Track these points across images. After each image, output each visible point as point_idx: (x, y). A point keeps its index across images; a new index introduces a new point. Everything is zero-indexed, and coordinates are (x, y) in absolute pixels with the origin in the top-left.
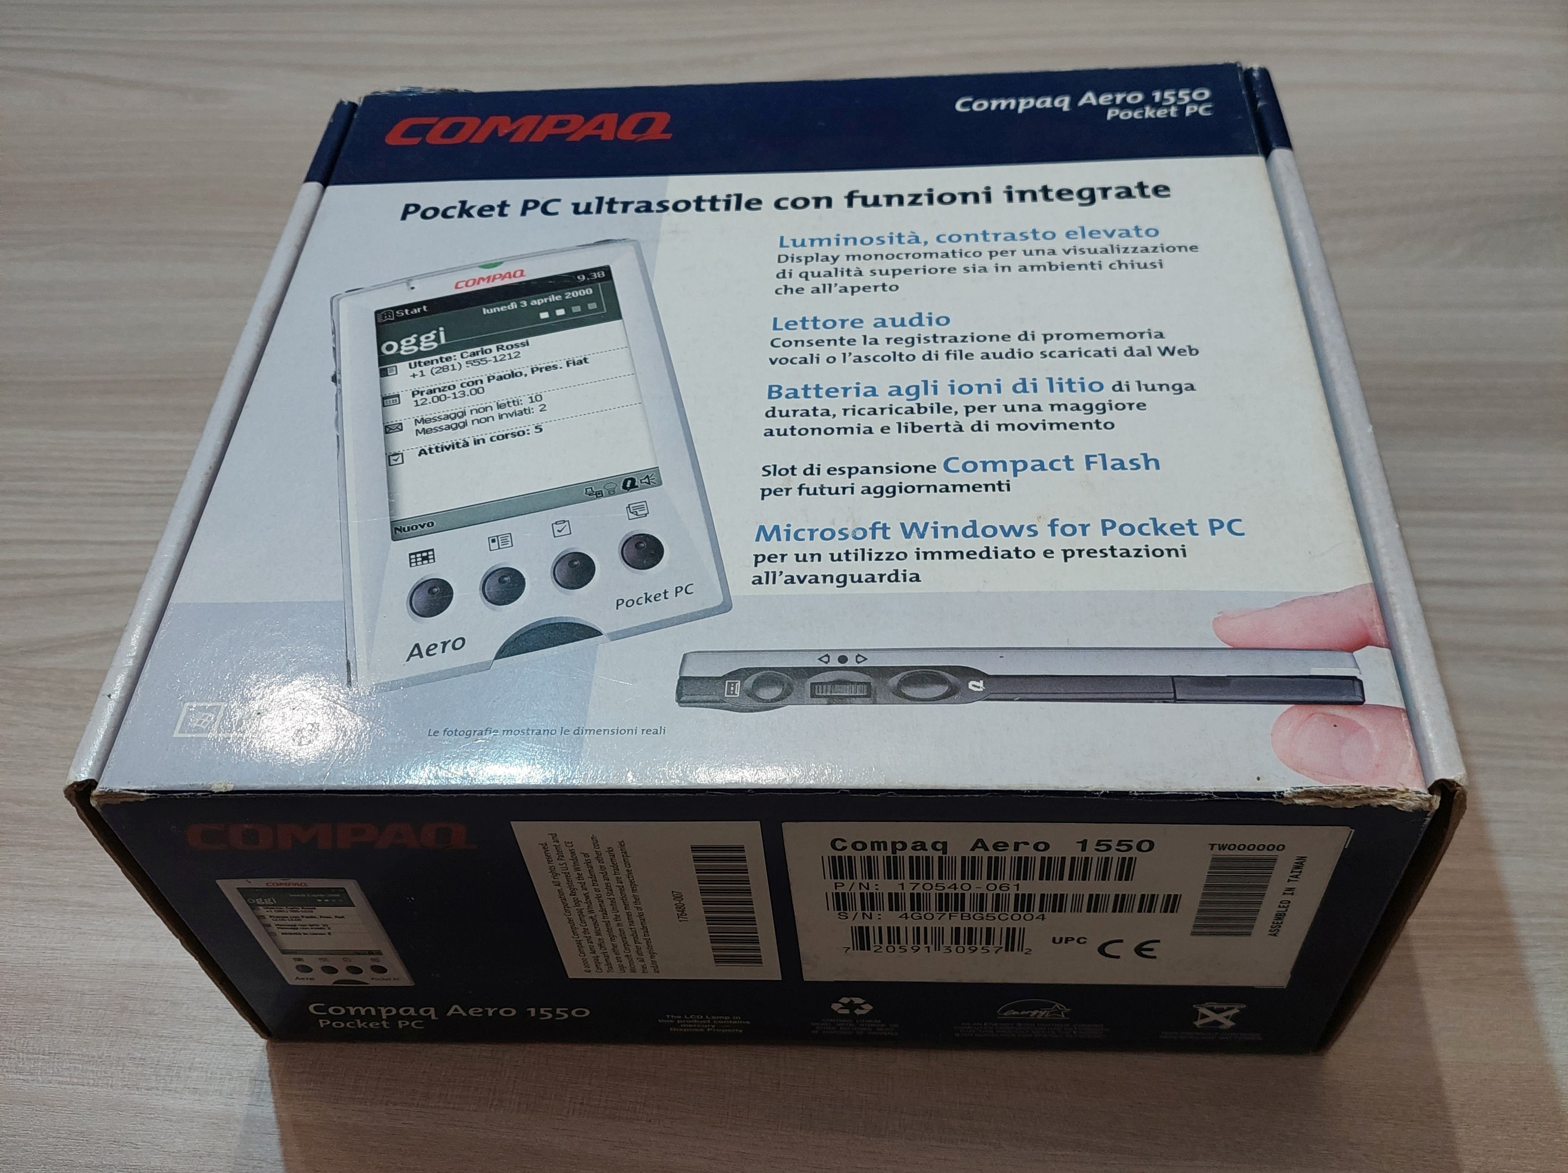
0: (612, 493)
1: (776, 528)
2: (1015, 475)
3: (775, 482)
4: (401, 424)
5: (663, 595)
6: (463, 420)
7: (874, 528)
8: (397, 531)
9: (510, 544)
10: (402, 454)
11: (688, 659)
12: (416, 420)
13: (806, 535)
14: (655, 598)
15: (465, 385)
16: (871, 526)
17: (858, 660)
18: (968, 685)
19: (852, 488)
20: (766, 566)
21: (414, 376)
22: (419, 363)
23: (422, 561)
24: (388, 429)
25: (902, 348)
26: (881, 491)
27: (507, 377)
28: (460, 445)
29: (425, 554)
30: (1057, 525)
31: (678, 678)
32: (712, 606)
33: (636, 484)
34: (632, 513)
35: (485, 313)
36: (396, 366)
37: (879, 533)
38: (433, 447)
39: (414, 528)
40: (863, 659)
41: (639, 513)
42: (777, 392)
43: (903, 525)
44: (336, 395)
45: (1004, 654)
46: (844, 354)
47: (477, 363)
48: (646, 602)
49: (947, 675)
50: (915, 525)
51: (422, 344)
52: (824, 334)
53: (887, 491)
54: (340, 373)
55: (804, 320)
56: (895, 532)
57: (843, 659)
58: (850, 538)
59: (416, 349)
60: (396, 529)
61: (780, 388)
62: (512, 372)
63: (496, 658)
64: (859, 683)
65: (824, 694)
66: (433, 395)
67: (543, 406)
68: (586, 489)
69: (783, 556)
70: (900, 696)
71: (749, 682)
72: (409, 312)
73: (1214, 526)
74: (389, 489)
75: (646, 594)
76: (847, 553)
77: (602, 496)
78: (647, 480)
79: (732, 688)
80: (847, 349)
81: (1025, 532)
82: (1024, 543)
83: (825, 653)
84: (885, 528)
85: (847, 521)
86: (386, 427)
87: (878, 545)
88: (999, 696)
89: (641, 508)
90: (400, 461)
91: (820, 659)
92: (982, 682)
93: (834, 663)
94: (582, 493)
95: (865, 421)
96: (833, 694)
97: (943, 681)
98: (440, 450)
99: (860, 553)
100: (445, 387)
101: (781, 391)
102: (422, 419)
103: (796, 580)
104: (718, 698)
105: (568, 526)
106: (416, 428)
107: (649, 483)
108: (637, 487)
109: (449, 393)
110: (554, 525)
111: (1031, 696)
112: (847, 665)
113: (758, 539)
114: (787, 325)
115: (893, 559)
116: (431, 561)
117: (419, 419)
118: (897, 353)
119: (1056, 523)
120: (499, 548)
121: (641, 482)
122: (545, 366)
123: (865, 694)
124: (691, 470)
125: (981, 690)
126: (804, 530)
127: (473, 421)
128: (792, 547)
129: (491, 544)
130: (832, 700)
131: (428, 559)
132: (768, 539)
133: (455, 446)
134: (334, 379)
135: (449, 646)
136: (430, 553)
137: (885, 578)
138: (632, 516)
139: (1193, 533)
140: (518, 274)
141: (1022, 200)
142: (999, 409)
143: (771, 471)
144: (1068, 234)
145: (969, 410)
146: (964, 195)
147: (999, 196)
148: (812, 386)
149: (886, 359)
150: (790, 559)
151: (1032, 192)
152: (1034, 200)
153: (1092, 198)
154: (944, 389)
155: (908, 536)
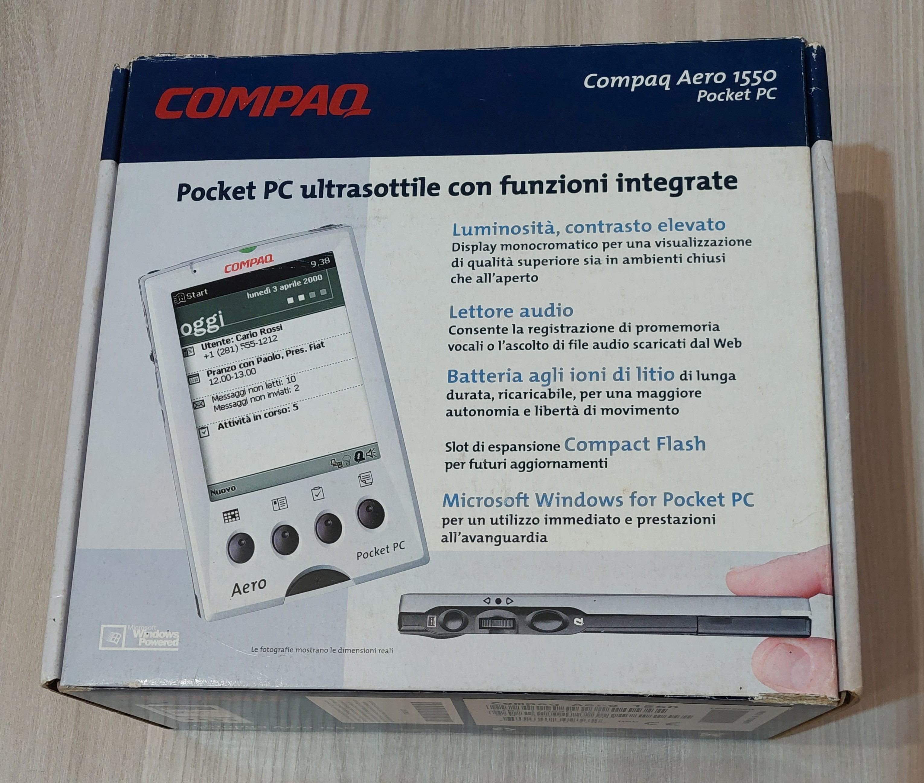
0: (348, 464)
1: (456, 496)
2: (611, 454)
3: (455, 457)
4: (203, 401)
5: (386, 549)
6: (244, 398)
7: (518, 498)
8: (213, 494)
9: (286, 506)
10: (207, 427)
11: (405, 599)
12: (213, 397)
13: (474, 502)
14: (381, 551)
15: (242, 366)
16: (517, 496)
17: (508, 602)
18: (573, 621)
19: (505, 463)
20: (450, 528)
21: (206, 356)
22: (209, 344)
23: (232, 518)
24: (195, 406)
25: (539, 337)
26: (523, 466)
27: (270, 359)
28: (245, 421)
29: (233, 513)
30: (636, 497)
31: (399, 613)
32: (417, 559)
33: (364, 457)
34: (362, 481)
35: (249, 298)
36: (193, 347)
37: (522, 501)
38: (227, 422)
39: (223, 491)
40: (511, 601)
41: (367, 482)
42: (454, 376)
43: (537, 495)
44: (156, 373)
45: (597, 598)
46: (500, 342)
47: (248, 346)
48: (376, 555)
49: (561, 614)
50: (545, 496)
51: (208, 326)
52: (486, 323)
53: (528, 467)
54: (155, 353)
55: (472, 309)
56: (532, 501)
57: (498, 601)
58: (503, 505)
59: (204, 330)
60: (212, 492)
61: (456, 372)
62: (273, 354)
63: (287, 595)
64: (508, 619)
65: (487, 626)
66: (222, 375)
67: (297, 387)
68: (331, 460)
69: (461, 519)
70: (533, 629)
71: (442, 616)
72: (195, 295)
73: (736, 498)
74: (203, 459)
75: (375, 548)
76: (501, 518)
77: (342, 467)
78: (370, 454)
79: (432, 621)
80: (501, 337)
81: (615, 503)
82: (613, 511)
83: (488, 596)
84: (526, 498)
85: (502, 491)
86: (193, 403)
87: (520, 511)
88: (592, 629)
89: (368, 477)
90: (207, 434)
91: (484, 601)
92: (582, 619)
93: (493, 604)
94: (329, 464)
95: (515, 404)
96: (493, 626)
97: (559, 618)
98: (232, 424)
99: (509, 517)
100: (229, 367)
101: (457, 376)
102: (217, 396)
103: (469, 539)
104: (423, 628)
105: (322, 492)
106: (214, 404)
107: (372, 456)
108: (364, 459)
109: (232, 373)
110: (313, 491)
111: (611, 630)
112: (500, 605)
113: (444, 506)
114: (460, 313)
115: (530, 524)
116: (237, 518)
117: (215, 397)
118: (536, 342)
119: (635, 495)
120: (280, 509)
121: (367, 456)
122: (295, 349)
123: (512, 627)
124: (399, 444)
125: (581, 625)
126: (473, 498)
127: (251, 399)
128: (465, 512)
129: (274, 505)
130: (492, 631)
131: (235, 517)
132: (451, 505)
133: (242, 421)
134: (152, 358)
135: (257, 585)
136: (236, 512)
137: (525, 539)
138: (363, 484)
139: (722, 505)
140: (268, 259)
141: (629, 189)
142: (603, 395)
143: (451, 447)
144: (660, 226)
145: (584, 395)
146: (588, 182)
147: (613, 185)
148: (478, 371)
149: (529, 347)
150: (465, 521)
151: (637, 180)
152: (638, 189)
153: (680, 188)
154: (567, 376)
155: (540, 504)
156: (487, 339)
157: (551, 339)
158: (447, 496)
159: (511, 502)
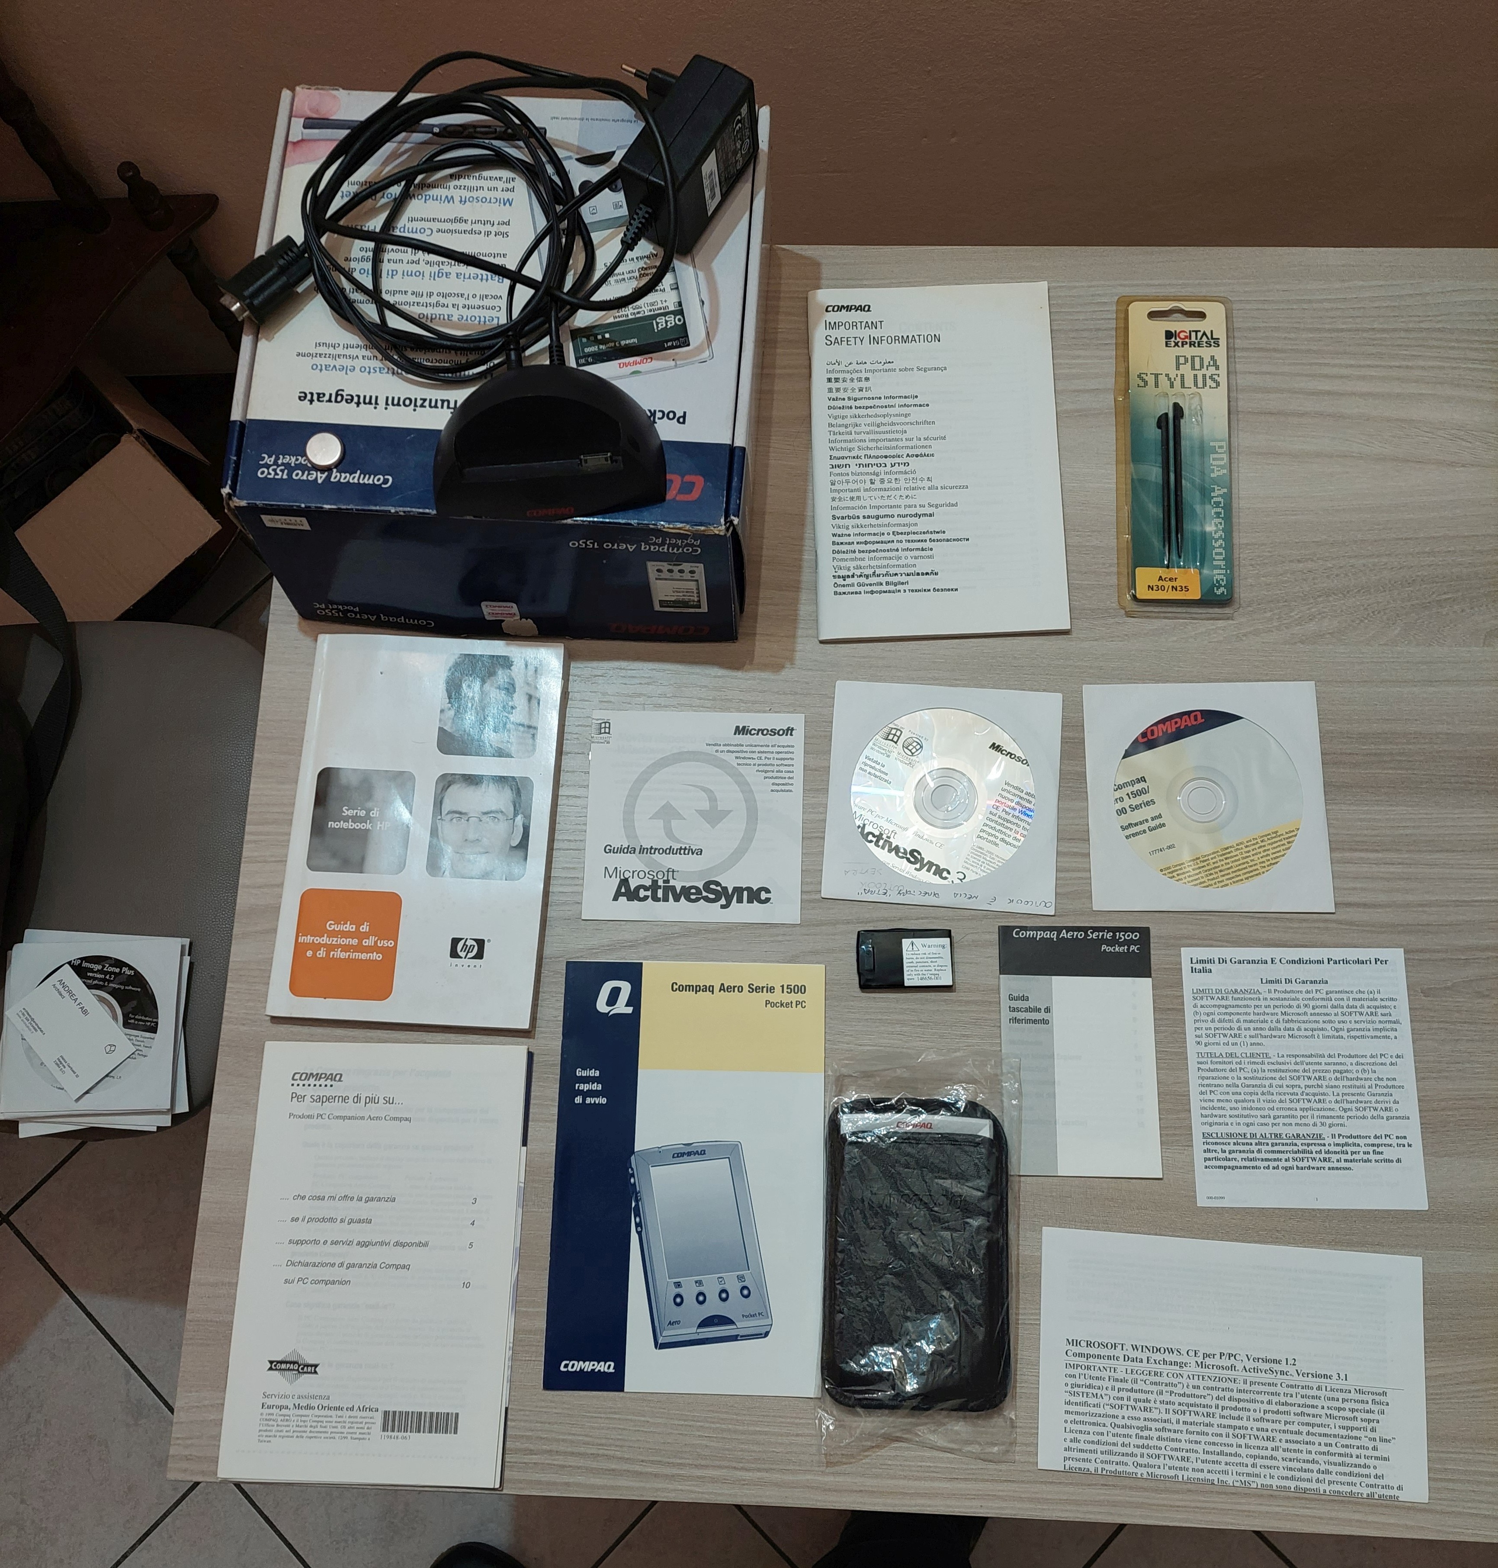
1: (505, 204)
3: (504, 229)
7: (465, 202)
9: (614, 204)
13: (493, 200)
18: (439, 130)
19: (472, 223)
20: (510, 186)
21: (666, 301)
22: (664, 310)
25: (442, 300)
26: (461, 220)
28: (640, 258)
35: (636, 340)
36: (675, 308)
43: (454, 203)
44: (700, 292)
46: (468, 300)
47: (637, 306)
49: (446, 134)
50: (449, 202)
51: (665, 321)
53: (458, 219)
54: (701, 305)
55: (485, 322)
56: (457, 199)
58: (475, 198)
59: (667, 318)
63: (615, 151)
64: (479, 132)
65: (492, 129)
70: (464, 126)
72: (674, 343)
76: (477, 190)
80: (467, 302)
84: (461, 201)
85: (475, 206)
86: (674, 271)
87: (465, 194)
88: (429, 125)
97: (448, 132)
99: (472, 191)
103: (498, 178)
105: (591, 212)
110: (597, 213)
114: (493, 321)
115: (460, 186)
118: (444, 297)
126: (494, 203)
127: (635, 272)
128: (499, 195)
132: (508, 200)
134: (703, 302)
140: (622, 365)
141: (371, 397)
142: (405, 261)
143: (505, 235)
144: (354, 369)
145: (418, 262)
146: (398, 405)
147: (382, 401)
148: (484, 281)
149: (450, 295)
150: (500, 189)
151: (365, 403)
152: (365, 397)
153: (337, 395)
154: (427, 275)
155: (452, 197)
156: (477, 302)
157: (434, 299)
158: (510, 205)
159: (471, 199)
